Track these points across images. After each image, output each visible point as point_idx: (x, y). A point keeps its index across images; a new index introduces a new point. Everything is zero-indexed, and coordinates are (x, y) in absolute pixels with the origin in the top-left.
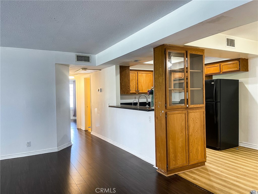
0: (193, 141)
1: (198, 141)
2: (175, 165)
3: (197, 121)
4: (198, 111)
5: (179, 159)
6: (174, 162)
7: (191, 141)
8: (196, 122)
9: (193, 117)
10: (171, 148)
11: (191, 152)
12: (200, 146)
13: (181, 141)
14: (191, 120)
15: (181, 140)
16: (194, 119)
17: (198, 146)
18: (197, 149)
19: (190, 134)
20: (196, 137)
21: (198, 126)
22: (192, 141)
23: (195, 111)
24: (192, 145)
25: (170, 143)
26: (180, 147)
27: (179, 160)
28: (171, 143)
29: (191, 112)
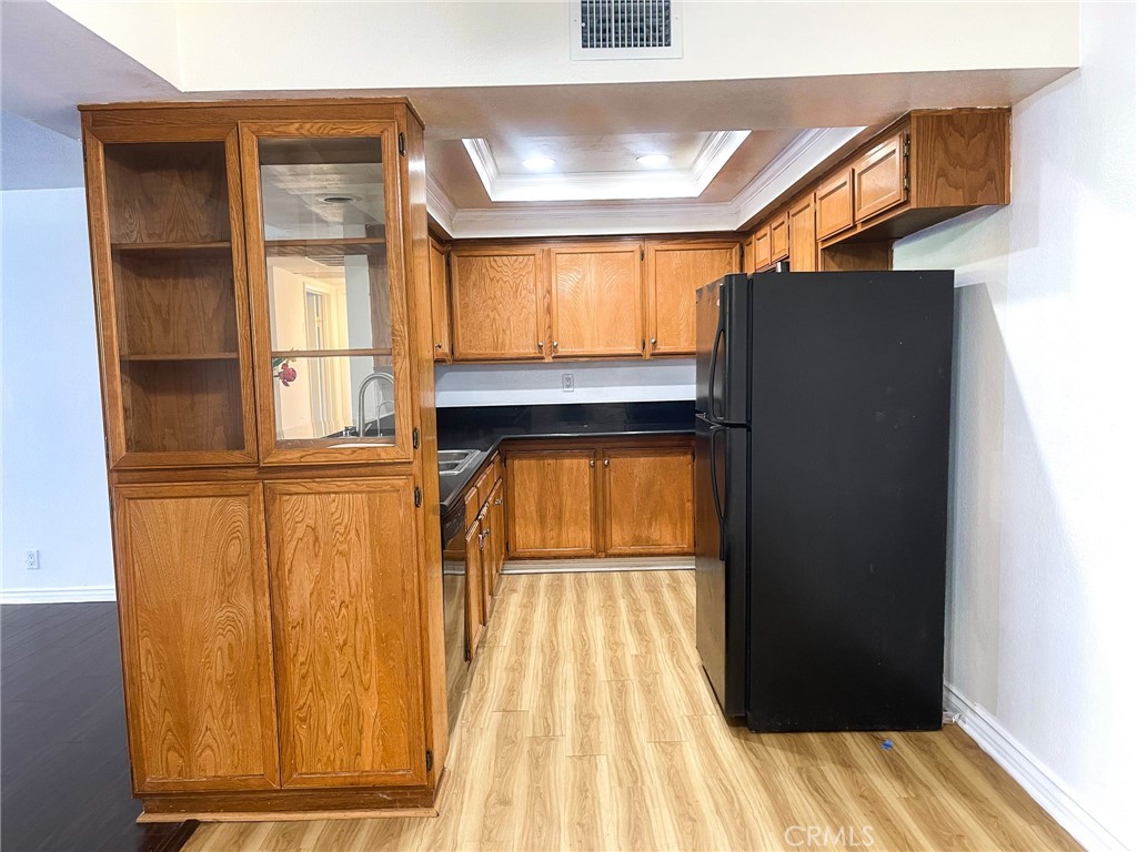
0: (319, 658)
1: (360, 661)
2: (180, 774)
3: (343, 547)
4: (347, 484)
5: (214, 745)
6: (172, 755)
7: (301, 659)
8: (340, 553)
9: (312, 523)
10: (152, 681)
11: (303, 720)
12: (373, 689)
13: (220, 648)
14: (299, 534)
15: (221, 642)
16: (320, 530)
17: (359, 689)
18: (347, 707)
19: (294, 615)
20: (340, 639)
21: (353, 574)
22: (311, 656)
23: (322, 488)
24: (310, 679)
25: (142, 652)
26: (219, 684)
27: (208, 752)
28: (149, 652)
29: (294, 489)
